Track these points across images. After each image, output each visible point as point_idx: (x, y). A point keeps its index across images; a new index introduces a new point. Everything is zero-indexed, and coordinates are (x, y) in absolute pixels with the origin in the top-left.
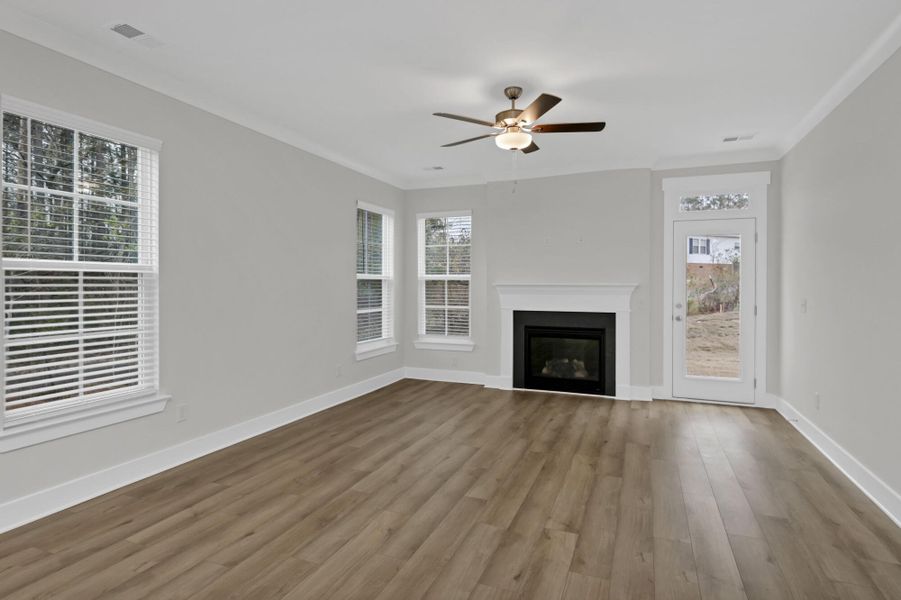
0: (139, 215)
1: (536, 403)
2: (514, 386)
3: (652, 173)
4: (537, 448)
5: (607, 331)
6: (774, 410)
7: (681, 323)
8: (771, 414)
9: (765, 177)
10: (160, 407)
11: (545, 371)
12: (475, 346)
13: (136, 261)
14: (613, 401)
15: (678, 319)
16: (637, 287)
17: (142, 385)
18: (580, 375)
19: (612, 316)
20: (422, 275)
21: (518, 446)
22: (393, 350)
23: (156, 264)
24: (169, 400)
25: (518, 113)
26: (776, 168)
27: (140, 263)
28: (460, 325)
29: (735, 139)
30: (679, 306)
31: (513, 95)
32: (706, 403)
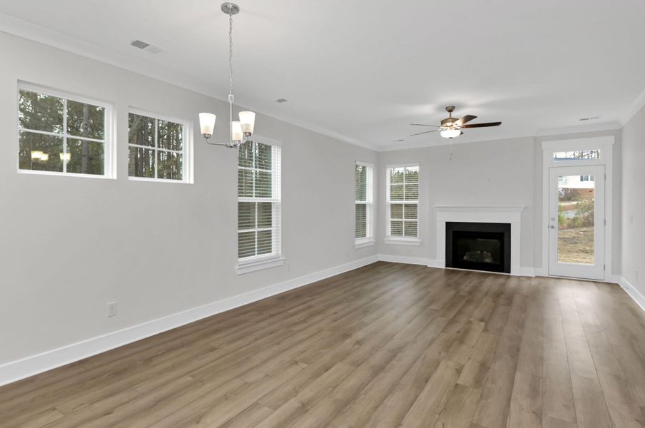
0: (272, 177)
1: (460, 275)
2: (446, 266)
3: (535, 138)
4: (462, 293)
5: (505, 234)
6: (617, 285)
7: (554, 230)
8: (614, 287)
9: (611, 140)
10: (282, 263)
11: (465, 258)
12: (421, 242)
13: (271, 197)
14: (509, 276)
15: (552, 227)
16: (525, 208)
17: (274, 253)
18: (488, 260)
19: (509, 225)
20: (389, 201)
21: (452, 293)
22: (373, 244)
23: (280, 198)
24: (285, 260)
25: (454, 120)
26: (618, 134)
27: (272, 198)
28: (411, 230)
29: (587, 119)
30: (553, 219)
31: (450, 110)
32: (570, 279)
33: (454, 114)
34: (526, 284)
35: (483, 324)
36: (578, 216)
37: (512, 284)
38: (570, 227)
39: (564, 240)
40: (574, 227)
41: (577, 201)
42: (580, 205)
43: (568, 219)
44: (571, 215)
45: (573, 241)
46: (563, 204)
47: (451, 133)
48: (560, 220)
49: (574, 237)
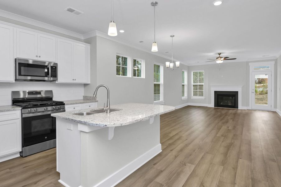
1: (220, 110)
2: (215, 106)
3: (247, 62)
8: (275, 112)
9: (273, 62)
11: (221, 104)
12: (205, 99)
13: (160, 82)
14: (238, 109)
15: (253, 93)
16: (243, 86)
17: (161, 100)
18: (230, 104)
19: (237, 92)
20: (193, 84)
22: (187, 99)
23: (162, 82)
25: (221, 57)
26: (276, 61)
28: (201, 94)
29: (265, 56)
30: (253, 90)
31: (220, 54)
32: (259, 110)
33: (221, 55)
34: (244, 111)
35: (232, 120)
36: (264, 90)
37: (239, 112)
38: (260, 94)
39: (258, 99)
40: (262, 94)
41: (263, 84)
42: (265, 85)
43: (260, 91)
44: (261, 89)
45: (262, 99)
46: (257, 85)
47: (220, 61)
48: (256, 91)
49: (262, 98)
